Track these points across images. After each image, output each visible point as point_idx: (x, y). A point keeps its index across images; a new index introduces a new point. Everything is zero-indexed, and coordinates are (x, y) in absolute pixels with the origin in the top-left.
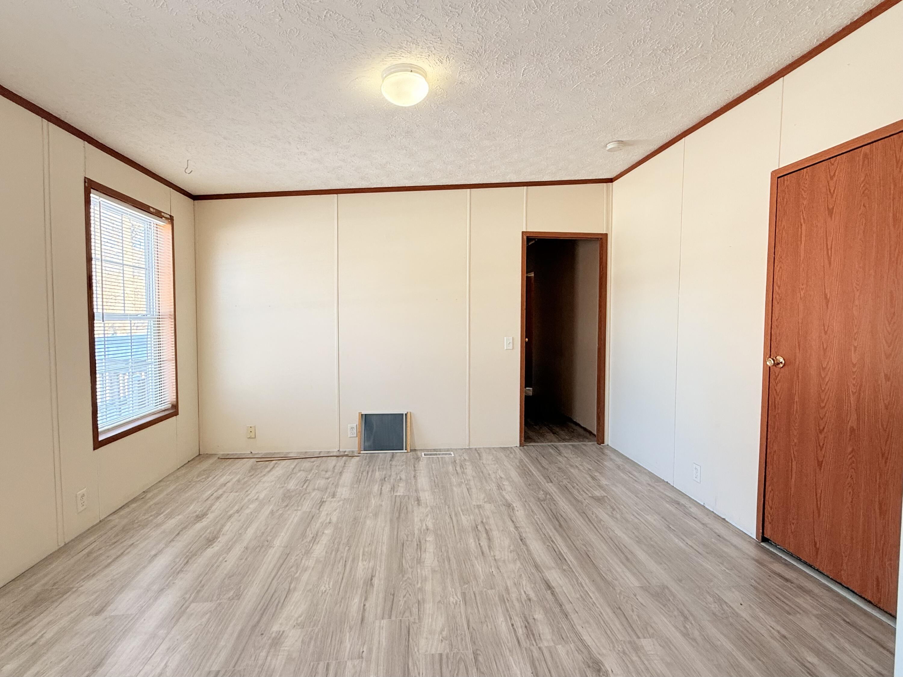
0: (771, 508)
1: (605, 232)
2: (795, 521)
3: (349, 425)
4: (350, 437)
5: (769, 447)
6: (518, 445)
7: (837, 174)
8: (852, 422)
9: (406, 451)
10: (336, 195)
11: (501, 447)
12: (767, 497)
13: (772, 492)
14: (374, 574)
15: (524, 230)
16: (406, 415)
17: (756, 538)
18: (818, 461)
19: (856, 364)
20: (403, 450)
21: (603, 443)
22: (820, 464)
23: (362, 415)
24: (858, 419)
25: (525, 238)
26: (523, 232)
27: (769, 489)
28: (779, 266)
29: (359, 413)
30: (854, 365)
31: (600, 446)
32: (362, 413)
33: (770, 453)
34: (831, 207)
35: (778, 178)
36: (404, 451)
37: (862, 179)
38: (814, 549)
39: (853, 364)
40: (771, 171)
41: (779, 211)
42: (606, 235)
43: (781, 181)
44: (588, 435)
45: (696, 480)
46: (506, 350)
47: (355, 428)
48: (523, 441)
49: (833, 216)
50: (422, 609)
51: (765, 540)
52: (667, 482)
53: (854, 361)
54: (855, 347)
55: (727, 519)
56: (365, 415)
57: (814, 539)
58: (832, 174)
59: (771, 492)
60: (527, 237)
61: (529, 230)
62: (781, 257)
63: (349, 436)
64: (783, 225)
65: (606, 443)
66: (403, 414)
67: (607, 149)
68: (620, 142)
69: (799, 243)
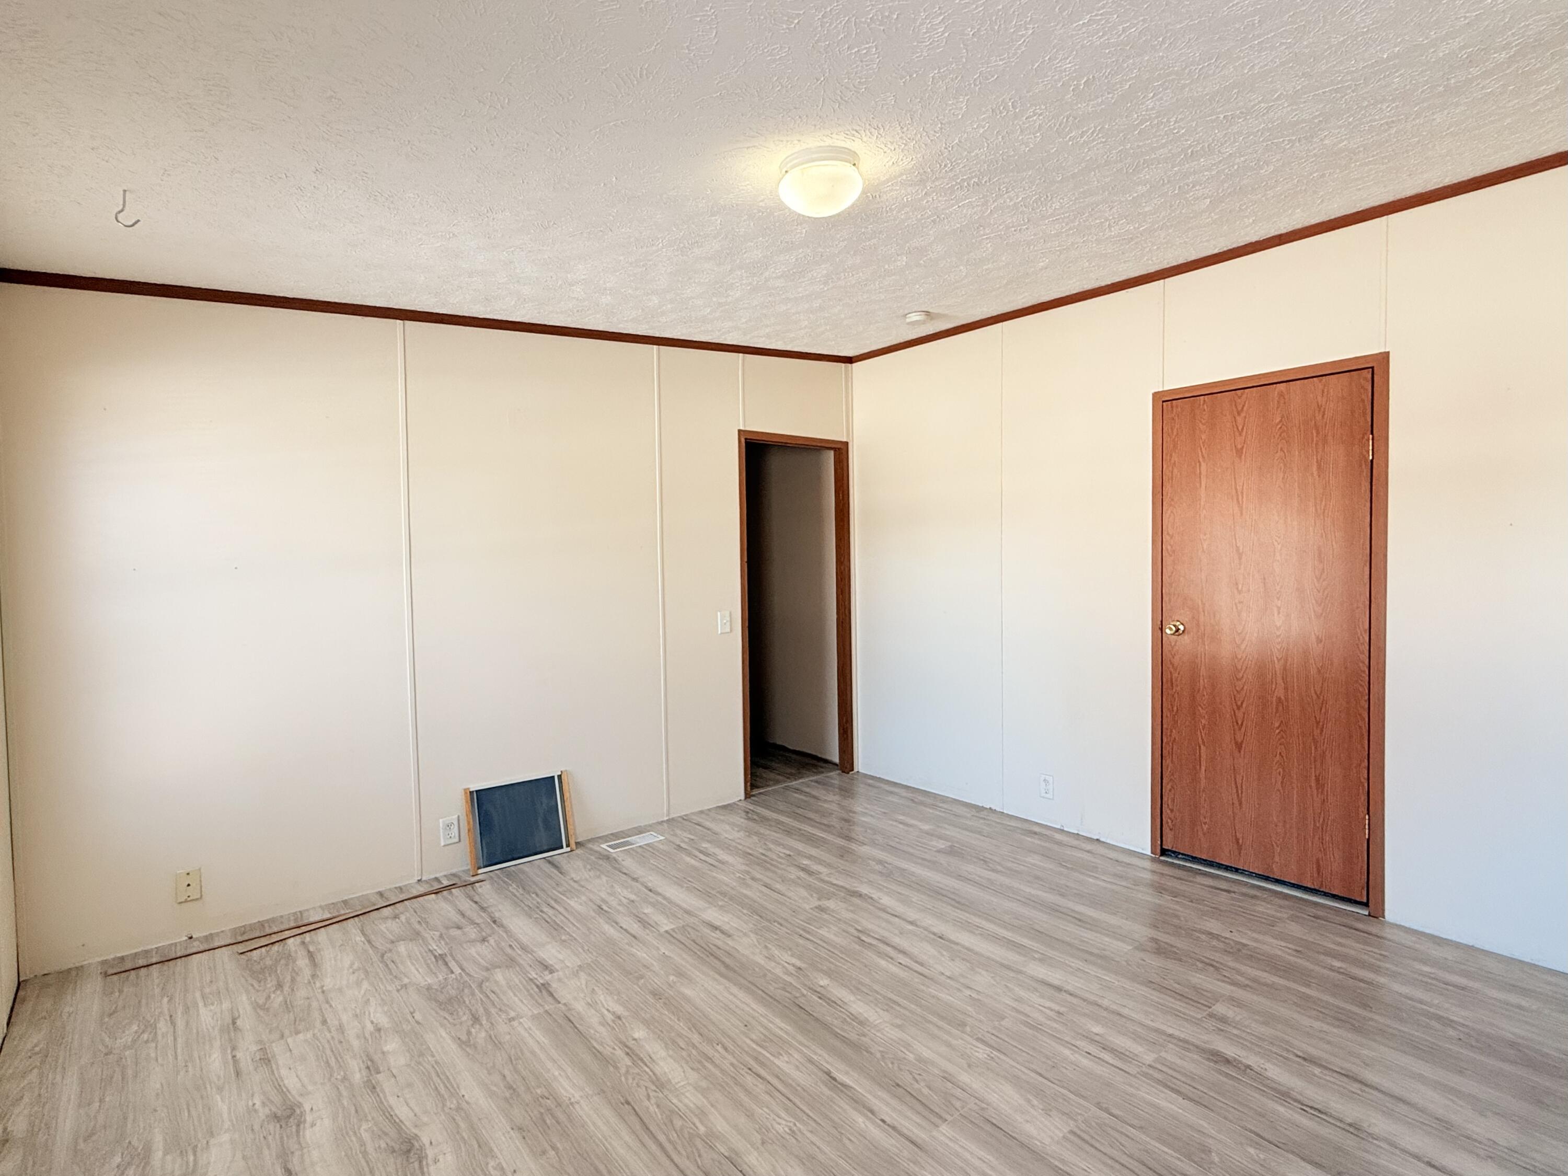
0: (1172, 811)
1: (845, 440)
2: (1207, 820)
3: (441, 820)
4: (445, 846)
5: (1166, 735)
6: (742, 797)
7: (1245, 409)
8: (1280, 692)
9: (569, 849)
10: (401, 322)
11: (719, 807)
12: (1165, 799)
13: (1173, 791)
14: (826, 1070)
15: (742, 428)
16: (560, 777)
17: (1152, 853)
18: (1236, 743)
19: (1280, 627)
20: (562, 847)
21: (853, 770)
22: (1239, 746)
23: (471, 793)
24: (1286, 689)
25: (743, 440)
26: (740, 431)
27: (1167, 787)
28: (1169, 512)
29: (465, 790)
30: (1278, 629)
31: (848, 775)
32: (471, 790)
33: (1168, 743)
34: (1239, 446)
35: (1163, 402)
36: (565, 849)
37: (1278, 420)
38: (1236, 846)
39: (1276, 626)
40: (1153, 391)
41: (1167, 442)
42: (847, 444)
43: (1167, 405)
44: (815, 762)
45: (1047, 796)
46: (721, 633)
47: (456, 823)
48: (749, 788)
49: (1243, 457)
50: (964, 1086)
51: (1164, 852)
52: (990, 808)
53: (1278, 624)
54: (1279, 608)
55: (1102, 839)
56: (477, 791)
57: (1236, 836)
58: (1240, 409)
59: (1170, 791)
60: (746, 439)
61: (749, 428)
62: (1172, 500)
63: (442, 844)
64: (1172, 461)
65: (856, 770)
66: (553, 777)
67: (908, 320)
68: (927, 313)
69: (1198, 485)
